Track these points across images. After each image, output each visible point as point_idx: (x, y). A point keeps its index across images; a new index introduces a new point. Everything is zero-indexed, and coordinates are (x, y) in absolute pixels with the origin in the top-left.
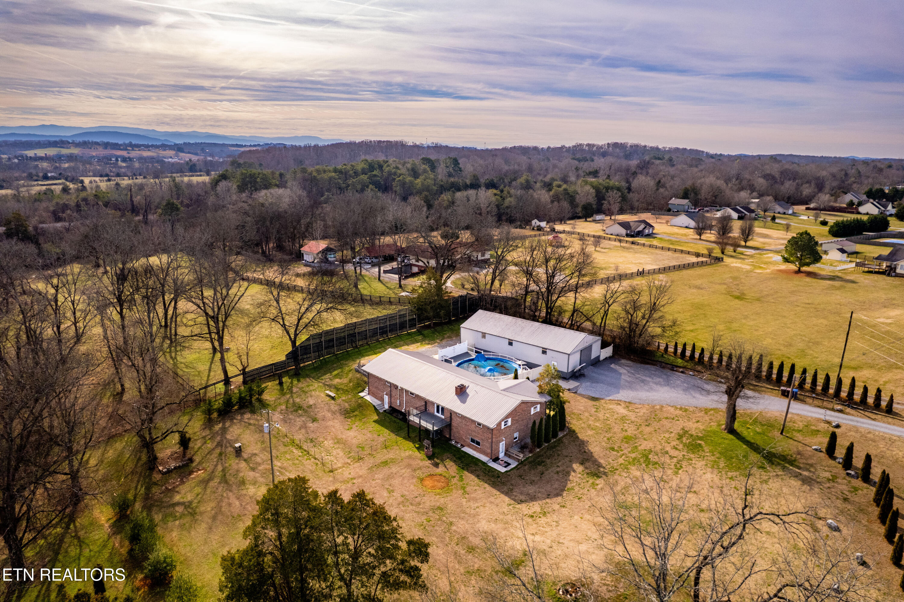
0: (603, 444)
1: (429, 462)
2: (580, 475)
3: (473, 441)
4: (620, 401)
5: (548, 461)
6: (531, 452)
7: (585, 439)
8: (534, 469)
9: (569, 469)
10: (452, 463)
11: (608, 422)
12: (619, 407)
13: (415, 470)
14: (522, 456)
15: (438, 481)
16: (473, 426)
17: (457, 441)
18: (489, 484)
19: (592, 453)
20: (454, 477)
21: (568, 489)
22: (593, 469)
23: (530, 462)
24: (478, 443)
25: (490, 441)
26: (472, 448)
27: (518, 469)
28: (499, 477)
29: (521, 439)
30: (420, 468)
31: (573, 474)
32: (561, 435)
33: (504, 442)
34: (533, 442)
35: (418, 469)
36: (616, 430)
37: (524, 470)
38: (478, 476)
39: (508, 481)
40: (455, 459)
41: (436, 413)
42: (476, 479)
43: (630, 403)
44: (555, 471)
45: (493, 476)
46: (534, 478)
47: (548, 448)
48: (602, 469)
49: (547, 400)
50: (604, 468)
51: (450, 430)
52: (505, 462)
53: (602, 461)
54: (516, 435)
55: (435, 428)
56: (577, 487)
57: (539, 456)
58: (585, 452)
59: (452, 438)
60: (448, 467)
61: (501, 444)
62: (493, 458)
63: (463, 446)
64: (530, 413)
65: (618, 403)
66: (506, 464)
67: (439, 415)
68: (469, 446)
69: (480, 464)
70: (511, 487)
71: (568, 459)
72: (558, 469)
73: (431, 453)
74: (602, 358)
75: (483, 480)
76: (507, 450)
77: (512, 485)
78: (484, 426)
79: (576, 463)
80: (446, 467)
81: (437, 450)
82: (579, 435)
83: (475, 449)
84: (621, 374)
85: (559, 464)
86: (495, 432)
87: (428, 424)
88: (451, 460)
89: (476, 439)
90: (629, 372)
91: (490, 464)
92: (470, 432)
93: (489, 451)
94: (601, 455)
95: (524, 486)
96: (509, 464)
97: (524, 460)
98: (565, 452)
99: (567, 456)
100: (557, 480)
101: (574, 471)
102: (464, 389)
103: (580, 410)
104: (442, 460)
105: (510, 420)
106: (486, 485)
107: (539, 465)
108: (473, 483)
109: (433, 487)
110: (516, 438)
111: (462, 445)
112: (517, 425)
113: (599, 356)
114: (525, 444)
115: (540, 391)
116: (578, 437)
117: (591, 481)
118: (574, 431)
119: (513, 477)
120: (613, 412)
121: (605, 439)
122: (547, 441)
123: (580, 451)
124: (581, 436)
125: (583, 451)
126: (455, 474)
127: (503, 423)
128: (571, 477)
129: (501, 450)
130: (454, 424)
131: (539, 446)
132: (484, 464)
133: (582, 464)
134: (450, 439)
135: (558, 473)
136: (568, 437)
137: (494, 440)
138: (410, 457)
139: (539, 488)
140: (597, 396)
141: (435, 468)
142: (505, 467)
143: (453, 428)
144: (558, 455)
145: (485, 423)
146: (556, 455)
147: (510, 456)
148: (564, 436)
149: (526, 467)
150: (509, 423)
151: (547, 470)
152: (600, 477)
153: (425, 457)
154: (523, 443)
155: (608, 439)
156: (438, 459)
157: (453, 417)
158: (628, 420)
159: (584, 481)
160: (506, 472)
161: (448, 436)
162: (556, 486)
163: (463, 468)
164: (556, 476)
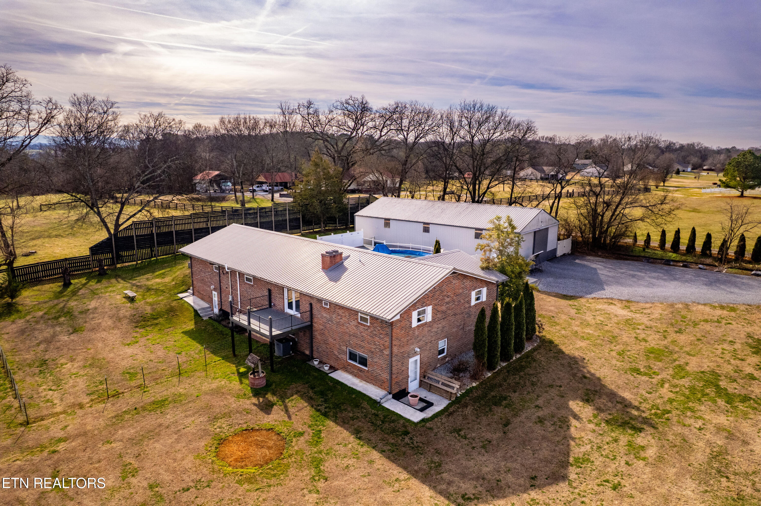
0: (614, 362)
1: (255, 400)
2: (592, 426)
3: (353, 356)
4: (612, 299)
5: (515, 396)
6: (474, 377)
7: (577, 354)
8: (486, 414)
9: (563, 412)
10: (303, 404)
11: (606, 328)
12: (612, 307)
13: (216, 418)
14: (456, 385)
15: (259, 445)
16: (354, 323)
17: (324, 360)
18: (382, 452)
19: (599, 379)
20: (301, 434)
21: (577, 460)
22: (614, 411)
23: (476, 400)
24: (363, 362)
25: (387, 352)
26: (351, 373)
27: (451, 414)
28: (406, 433)
29: (452, 355)
30: (228, 415)
31: (574, 422)
32: (528, 348)
33: (418, 358)
34: (479, 357)
35: (225, 415)
36: (625, 338)
37: (465, 417)
38: (357, 433)
39: (428, 443)
40: (311, 394)
41: (287, 310)
42: (352, 438)
43: (628, 301)
44: (534, 417)
45: (394, 431)
46: (489, 436)
47: (509, 370)
48: (635, 413)
49: (500, 280)
50: (638, 409)
51: (312, 338)
52: (421, 400)
53: (627, 395)
54: (442, 344)
55: (275, 332)
56: (596, 455)
57: (492, 387)
58: (585, 377)
59: (315, 355)
60: (291, 410)
61: (411, 360)
62: (395, 391)
63: (333, 369)
64: (469, 302)
65: (610, 301)
66: (423, 405)
67: (292, 312)
68: (346, 369)
69: (365, 404)
70: (436, 459)
71: (554, 392)
72: (540, 413)
73: (264, 382)
74: (559, 253)
75: (369, 442)
76: (423, 375)
77: (438, 452)
78: (374, 318)
79: (574, 399)
80: (287, 411)
81: (277, 378)
82: (563, 348)
83: (358, 374)
84: (595, 269)
85: (540, 402)
86: (396, 331)
87: (262, 325)
88: (302, 397)
89: (360, 352)
90: (605, 267)
91: (386, 405)
92: (347, 338)
93: (385, 376)
94: (620, 382)
95: (468, 456)
96: (429, 404)
97: (463, 395)
98: (545, 379)
99: (551, 386)
100: (544, 438)
101: (576, 417)
102: (338, 259)
103: (551, 311)
104: (283, 398)
105: (429, 309)
106: (375, 455)
107: (496, 404)
108: (342, 449)
109: (242, 459)
110: (442, 351)
111: (331, 367)
112: (444, 323)
113: (555, 250)
114: (461, 363)
115: (485, 265)
116: (561, 352)
117: (624, 439)
118: (551, 342)
119: (441, 433)
120: (609, 316)
121: (614, 354)
122: (506, 357)
123: (574, 375)
124: (568, 349)
125: (580, 375)
126: (305, 428)
127: (415, 315)
128: (572, 430)
129: (411, 374)
130: (317, 326)
131: (491, 367)
132: (375, 403)
133: (587, 400)
134: (311, 358)
135: (541, 421)
136: (542, 351)
137: (395, 349)
138: (217, 392)
139: (505, 458)
140: (569, 294)
141: (261, 415)
142: (422, 410)
143: (316, 334)
144: (533, 384)
145: (376, 312)
146: (528, 384)
147: (430, 388)
148: (534, 350)
149: (468, 411)
150: (428, 317)
151: (515, 415)
152: (640, 430)
153: (248, 390)
154: (456, 362)
155: (619, 354)
156: (274, 394)
157: (315, 311)
158: (639, 324)
159: (608, 439)
160: (423, 420)
161: (307, 352)
162: (545, 453)
163: (325, 415)
164: (538, 430)
